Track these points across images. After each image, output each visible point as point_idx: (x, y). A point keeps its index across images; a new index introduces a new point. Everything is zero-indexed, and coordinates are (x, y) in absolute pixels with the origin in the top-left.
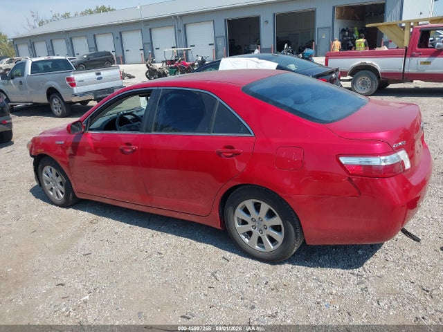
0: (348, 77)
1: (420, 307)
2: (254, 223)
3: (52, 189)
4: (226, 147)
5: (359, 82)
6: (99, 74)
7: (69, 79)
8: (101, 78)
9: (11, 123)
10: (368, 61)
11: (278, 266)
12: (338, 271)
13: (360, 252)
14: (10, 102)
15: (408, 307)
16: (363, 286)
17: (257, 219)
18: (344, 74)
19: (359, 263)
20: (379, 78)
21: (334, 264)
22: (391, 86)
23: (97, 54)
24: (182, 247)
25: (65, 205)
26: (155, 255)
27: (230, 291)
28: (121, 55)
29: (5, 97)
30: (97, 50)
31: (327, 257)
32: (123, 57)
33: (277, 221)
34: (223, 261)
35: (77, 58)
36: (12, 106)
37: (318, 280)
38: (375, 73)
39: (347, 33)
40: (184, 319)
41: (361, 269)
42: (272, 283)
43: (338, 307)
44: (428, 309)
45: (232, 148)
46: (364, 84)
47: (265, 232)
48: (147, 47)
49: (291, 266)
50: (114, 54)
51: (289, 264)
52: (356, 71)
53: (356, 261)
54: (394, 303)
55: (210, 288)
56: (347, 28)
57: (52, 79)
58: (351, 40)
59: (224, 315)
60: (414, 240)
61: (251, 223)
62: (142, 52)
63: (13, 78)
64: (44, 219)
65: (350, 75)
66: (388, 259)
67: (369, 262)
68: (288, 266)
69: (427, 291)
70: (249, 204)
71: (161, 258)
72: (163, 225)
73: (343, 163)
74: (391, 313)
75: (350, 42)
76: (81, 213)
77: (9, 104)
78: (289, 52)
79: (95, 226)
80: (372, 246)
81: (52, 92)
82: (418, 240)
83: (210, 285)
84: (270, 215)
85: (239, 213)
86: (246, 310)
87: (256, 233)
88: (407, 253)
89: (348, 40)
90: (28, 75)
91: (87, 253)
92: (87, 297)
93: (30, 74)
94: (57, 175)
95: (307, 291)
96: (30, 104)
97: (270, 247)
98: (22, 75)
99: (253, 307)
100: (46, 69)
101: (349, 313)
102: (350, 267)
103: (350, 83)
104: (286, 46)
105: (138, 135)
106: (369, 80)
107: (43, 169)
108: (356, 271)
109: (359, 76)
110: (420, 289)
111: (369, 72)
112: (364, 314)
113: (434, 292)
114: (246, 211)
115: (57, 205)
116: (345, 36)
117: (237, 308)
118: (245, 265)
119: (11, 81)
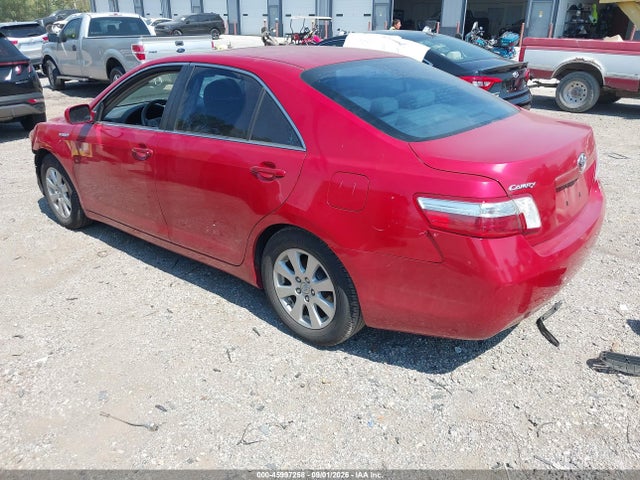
0: (554, 81)
1: (512, 447)
2: (299, 285)
3: (57, 202)
4: (265, 164)
5: (569, 89)
6: (180, 44)
7: (137, 48)
8: (183, 50)
9: (43, 103)
10: (588, 57)
11: (327, 352)
12: (413, 373)
13: (458, 350)
14: (60, 74)
15: (493, 444)
16: (438, 402)
17: (303, 280)
18: (546, 74)
19: (448, 366)
20: (601, 85)
21: (410, 362)
22: (622, 101)
23: (202, 16)
24: (205, 306)
25: (73, 226)
26: (163, 313)
27: (240, 379)
28: (234, 21)
29: (54, 67)
30: (202, 11)
31: (404, 349)
32: (239, 24)
33: (327, 285)
34: (252, 334)
35: (173, 21)
36: (63, 81)
37: (375, 382)
38: (595, 77)
39: (579, 12)
40: (158, 410)
41: (448, 375)
42: (305, 376)
43: (385, 428)
44: (524, 452)
45: (272, 166)
46: (576, 93)
47: (312, 299)
48: (274, 12)
49: (346, 354)
50: (225, 19)
51: (345, 351)
52: (566, 72)
53: (446, 361)
54: (474, 436)
55: (215, 370)
56: (581, 5)
57: (114, 46)
58: (584, 23)
59: (216, 414)
60: (551, 341)
61: (295, 284)
62: (266, 19)
63: (64, 41)
64: (39, 242)
65: (558, 76)
66: (497, 366)
67: (465, 366)
68: (340, 354)
69: (535, 424)
70: (294, 255)
71: (168, 318)
72: (192, 271)
73: (423, 207)
74: (462, 450)
75: (582, 28)
76: (91, 239)
77: (58, 77)
78: (478, 35)
79: (99, 261)
80: (480, 342)
81: (113, 65)
82: (556, 343)
83: (217, 367)
84: (320, 275)
85: (280, 267)
86: (249, 411)
87: (301, 300)
88: (531, 361)
89: (580, 24)
90: (84, 38)
91: (72, 297)
92: (44, 360)
93: (86, 36)
94: (63, 182)
95: (351, 397)
96: (84, 80)
97: (319, 322)
98: (77, 36)
99: (261, 408)
100: (111, 31)
101: (397, 439)
102: (433, 370)
103: (554, 89)
104: (475, 25)
105: (157, 133)
106: (585, 87)
107: (46, 171)
108: (438, 378)
109: (571, 79)
110: (525, 420)
111: (586, 74)
112: (420, 445)
113: (546, 428)
114: (289, 265)
115: (62, 225)
116: (574, 17)
117: (239, 405)
118: (280, 345)
119: (62, 44)
